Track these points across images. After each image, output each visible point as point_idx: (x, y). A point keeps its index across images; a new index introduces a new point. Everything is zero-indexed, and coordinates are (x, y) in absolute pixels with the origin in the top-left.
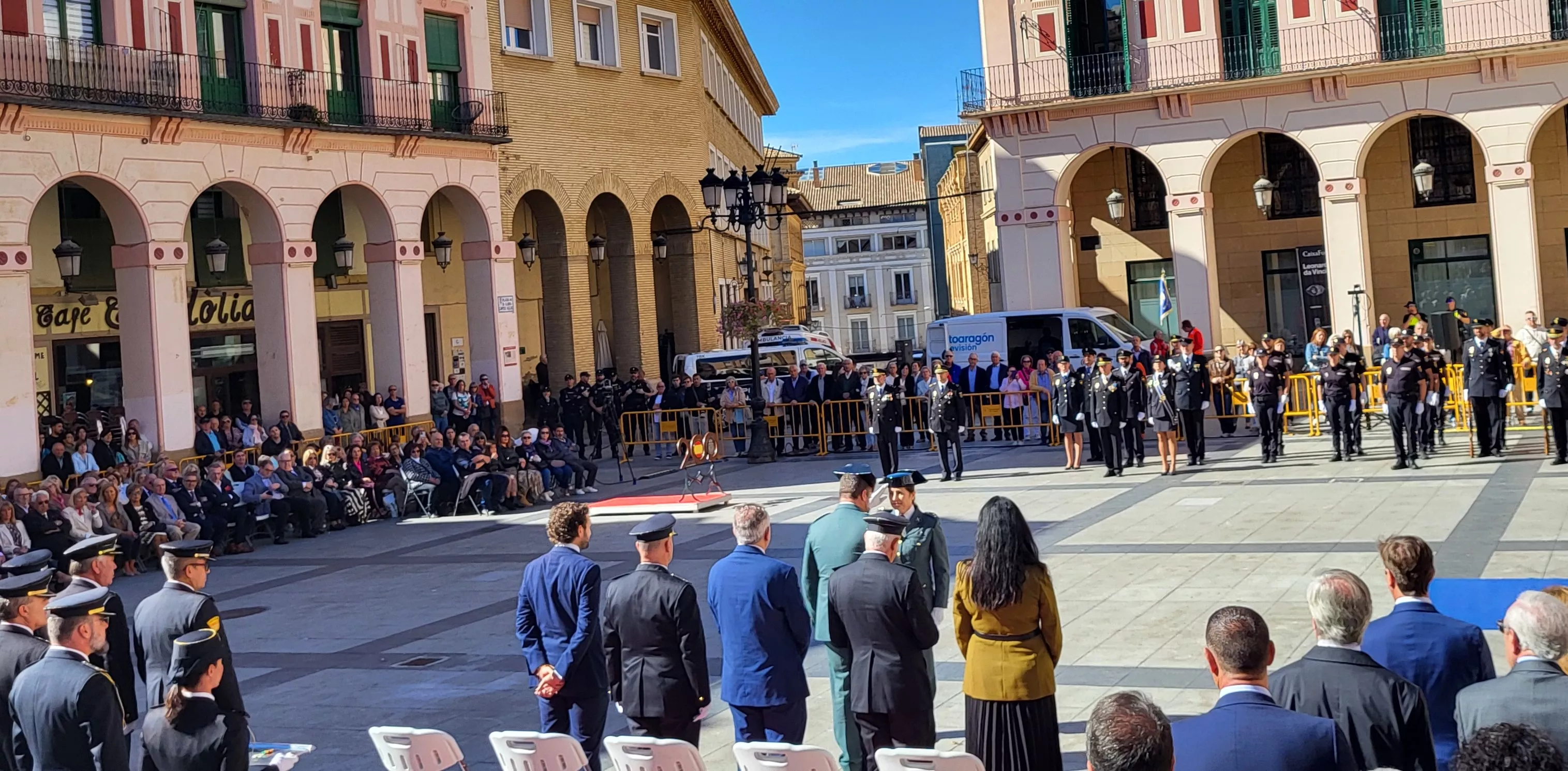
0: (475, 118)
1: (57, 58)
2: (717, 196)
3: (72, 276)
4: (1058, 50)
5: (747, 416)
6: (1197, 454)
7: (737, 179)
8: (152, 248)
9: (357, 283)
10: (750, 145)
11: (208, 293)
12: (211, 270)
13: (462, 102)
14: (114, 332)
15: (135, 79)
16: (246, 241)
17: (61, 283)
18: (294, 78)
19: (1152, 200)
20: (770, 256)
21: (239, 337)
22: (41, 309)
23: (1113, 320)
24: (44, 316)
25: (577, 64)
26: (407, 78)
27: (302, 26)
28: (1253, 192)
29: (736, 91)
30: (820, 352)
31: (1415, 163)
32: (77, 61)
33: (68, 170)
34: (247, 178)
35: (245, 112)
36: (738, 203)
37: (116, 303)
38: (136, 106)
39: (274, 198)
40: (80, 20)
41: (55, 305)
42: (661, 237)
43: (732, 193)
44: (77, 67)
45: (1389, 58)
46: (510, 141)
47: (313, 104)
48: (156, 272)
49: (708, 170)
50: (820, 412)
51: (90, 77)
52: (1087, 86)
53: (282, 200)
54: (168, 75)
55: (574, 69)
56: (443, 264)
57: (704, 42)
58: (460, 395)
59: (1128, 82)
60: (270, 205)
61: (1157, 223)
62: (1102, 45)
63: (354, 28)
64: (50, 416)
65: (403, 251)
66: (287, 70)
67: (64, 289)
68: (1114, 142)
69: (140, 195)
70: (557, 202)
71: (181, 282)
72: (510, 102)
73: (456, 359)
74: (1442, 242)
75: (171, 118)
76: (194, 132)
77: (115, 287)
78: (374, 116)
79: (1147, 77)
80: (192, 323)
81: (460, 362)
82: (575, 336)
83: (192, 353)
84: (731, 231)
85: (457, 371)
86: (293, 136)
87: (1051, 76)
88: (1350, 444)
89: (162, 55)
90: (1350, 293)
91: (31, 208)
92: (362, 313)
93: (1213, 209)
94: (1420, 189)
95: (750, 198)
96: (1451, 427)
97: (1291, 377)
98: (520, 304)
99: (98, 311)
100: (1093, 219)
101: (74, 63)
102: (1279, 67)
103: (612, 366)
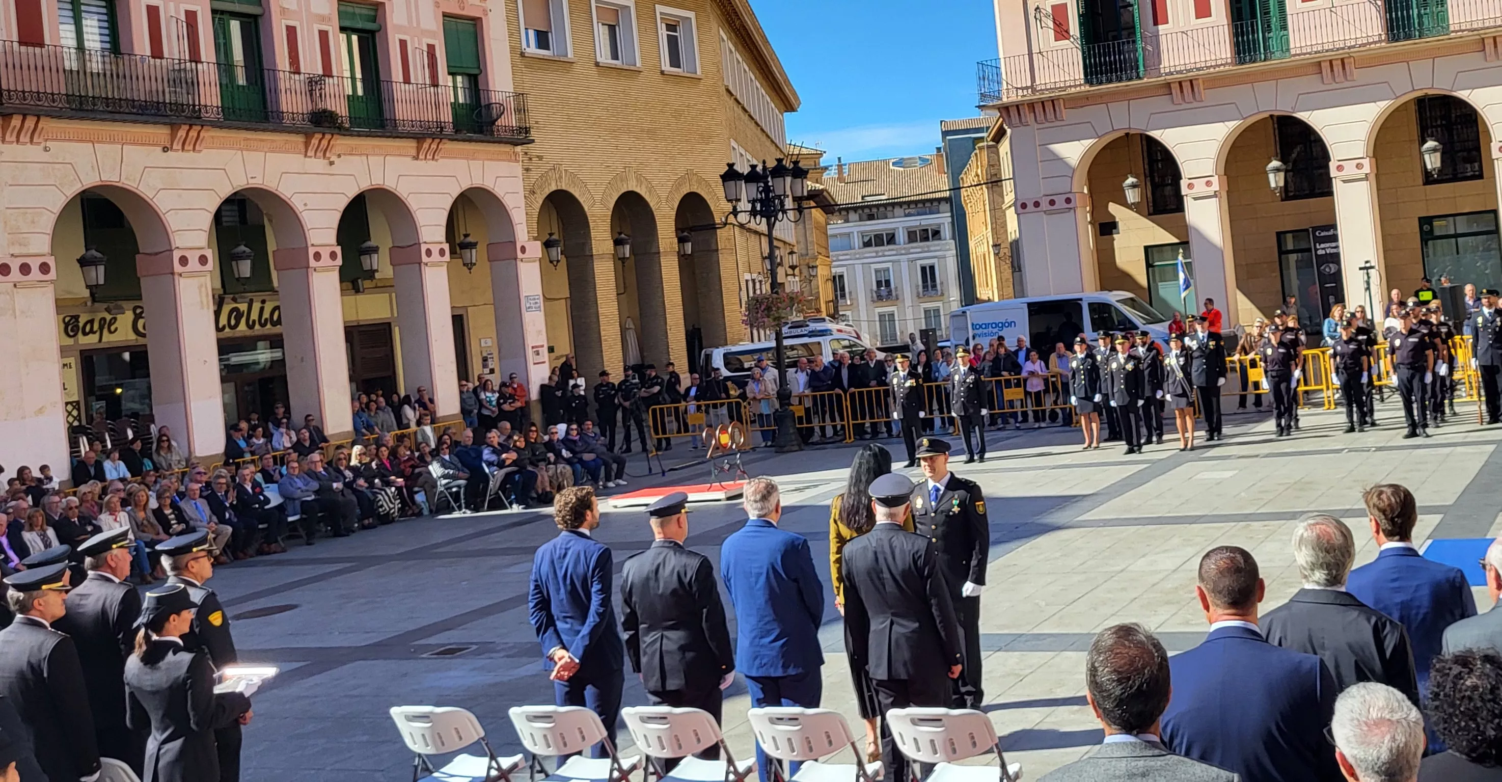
0: (496, 120)
1: (75, 68)
2: (738, 191)
3: (97, 286)
4: (1072, 39)
5: (773, 406)
6: (1214, 430)
7: (757, 173)
8: (176, 255)
9: (384, 287)
10: (772, 141)
11: (234, 300)
12: (237, 276)
13: (483, 104)
14: (141, 341)
15: (154, 88)
16: (271, 246)
17: (86, 293)
18: (314, 84)
19: (1168, 185)
20: (795, 250)
21: (268, 342)
22: (67, 319)
23: (1131, 302)
24: (71, 327)
25: (597, 64)
26: (428, 82)
27: (320, 32)
28: (1266, 173)
29: (757, 88)
30: (846, 343)
31: (1424, 142)
32: (95, 71)
33: (90, 180)
34: (270, 183)
35: (266, 119)
36: (759, 196)
37: (142, 312)
38: (156, 115)
39: (297, 203)
40: (97, 31)
41: (82, 315)
42: (685, 234)
43: (753, 187)
44: (95, 77)
45: (1395, 38)
46: (533, 141)
47: (334, 109)
48: (182, 280)
49: (728, 165)
50: (846, 400)
51: (109, 86)
52: (1102, 74)
53: (305, 205)
54: (187, 83)
55: (594, 68)
56: (469, 266)
57: (723, 40)
58: (489, 394)
59: (1141, 68)
60: (294, 211)
61: (1173, 207)
62: (1115, 33)
63: (373, 33)
64: (80, 426)
65: (429, 253)
66: (307, 76)
67: (90, 299)
68: (1130, 128)
69: (162, 203)
70: (581, 201)
71: (206, 287)
72: (531, 103)
73: (485, 360)
74: (1451, 219)
75: (191, 126)
76: (215, 140)
77: (141, 295)
78: (395, 120)
79: (1160, 63)
80: (219, 329)
81: (490, 362)
82: (602, 333)
83: (220, 360)
84: (753, 225)
85: (487, 371)
86: (314, 142)
87: (1066, 66)
88: (1363, 415)
89: (180, 63)
90: (1361, 269)
91: (53, 218)
92: (389, 316)
93: (1228, 192)
94: (1429, 167)
95: (771, 191)
96: (1460, 397)
97: (1305, 352)
98: (547, 303)
99: (125, 320)
100: (1111, 204)
101: (92, 73)
102: (1288, 50)
103: (640, 363)
